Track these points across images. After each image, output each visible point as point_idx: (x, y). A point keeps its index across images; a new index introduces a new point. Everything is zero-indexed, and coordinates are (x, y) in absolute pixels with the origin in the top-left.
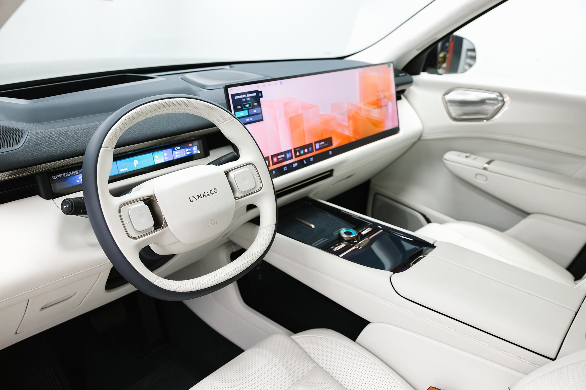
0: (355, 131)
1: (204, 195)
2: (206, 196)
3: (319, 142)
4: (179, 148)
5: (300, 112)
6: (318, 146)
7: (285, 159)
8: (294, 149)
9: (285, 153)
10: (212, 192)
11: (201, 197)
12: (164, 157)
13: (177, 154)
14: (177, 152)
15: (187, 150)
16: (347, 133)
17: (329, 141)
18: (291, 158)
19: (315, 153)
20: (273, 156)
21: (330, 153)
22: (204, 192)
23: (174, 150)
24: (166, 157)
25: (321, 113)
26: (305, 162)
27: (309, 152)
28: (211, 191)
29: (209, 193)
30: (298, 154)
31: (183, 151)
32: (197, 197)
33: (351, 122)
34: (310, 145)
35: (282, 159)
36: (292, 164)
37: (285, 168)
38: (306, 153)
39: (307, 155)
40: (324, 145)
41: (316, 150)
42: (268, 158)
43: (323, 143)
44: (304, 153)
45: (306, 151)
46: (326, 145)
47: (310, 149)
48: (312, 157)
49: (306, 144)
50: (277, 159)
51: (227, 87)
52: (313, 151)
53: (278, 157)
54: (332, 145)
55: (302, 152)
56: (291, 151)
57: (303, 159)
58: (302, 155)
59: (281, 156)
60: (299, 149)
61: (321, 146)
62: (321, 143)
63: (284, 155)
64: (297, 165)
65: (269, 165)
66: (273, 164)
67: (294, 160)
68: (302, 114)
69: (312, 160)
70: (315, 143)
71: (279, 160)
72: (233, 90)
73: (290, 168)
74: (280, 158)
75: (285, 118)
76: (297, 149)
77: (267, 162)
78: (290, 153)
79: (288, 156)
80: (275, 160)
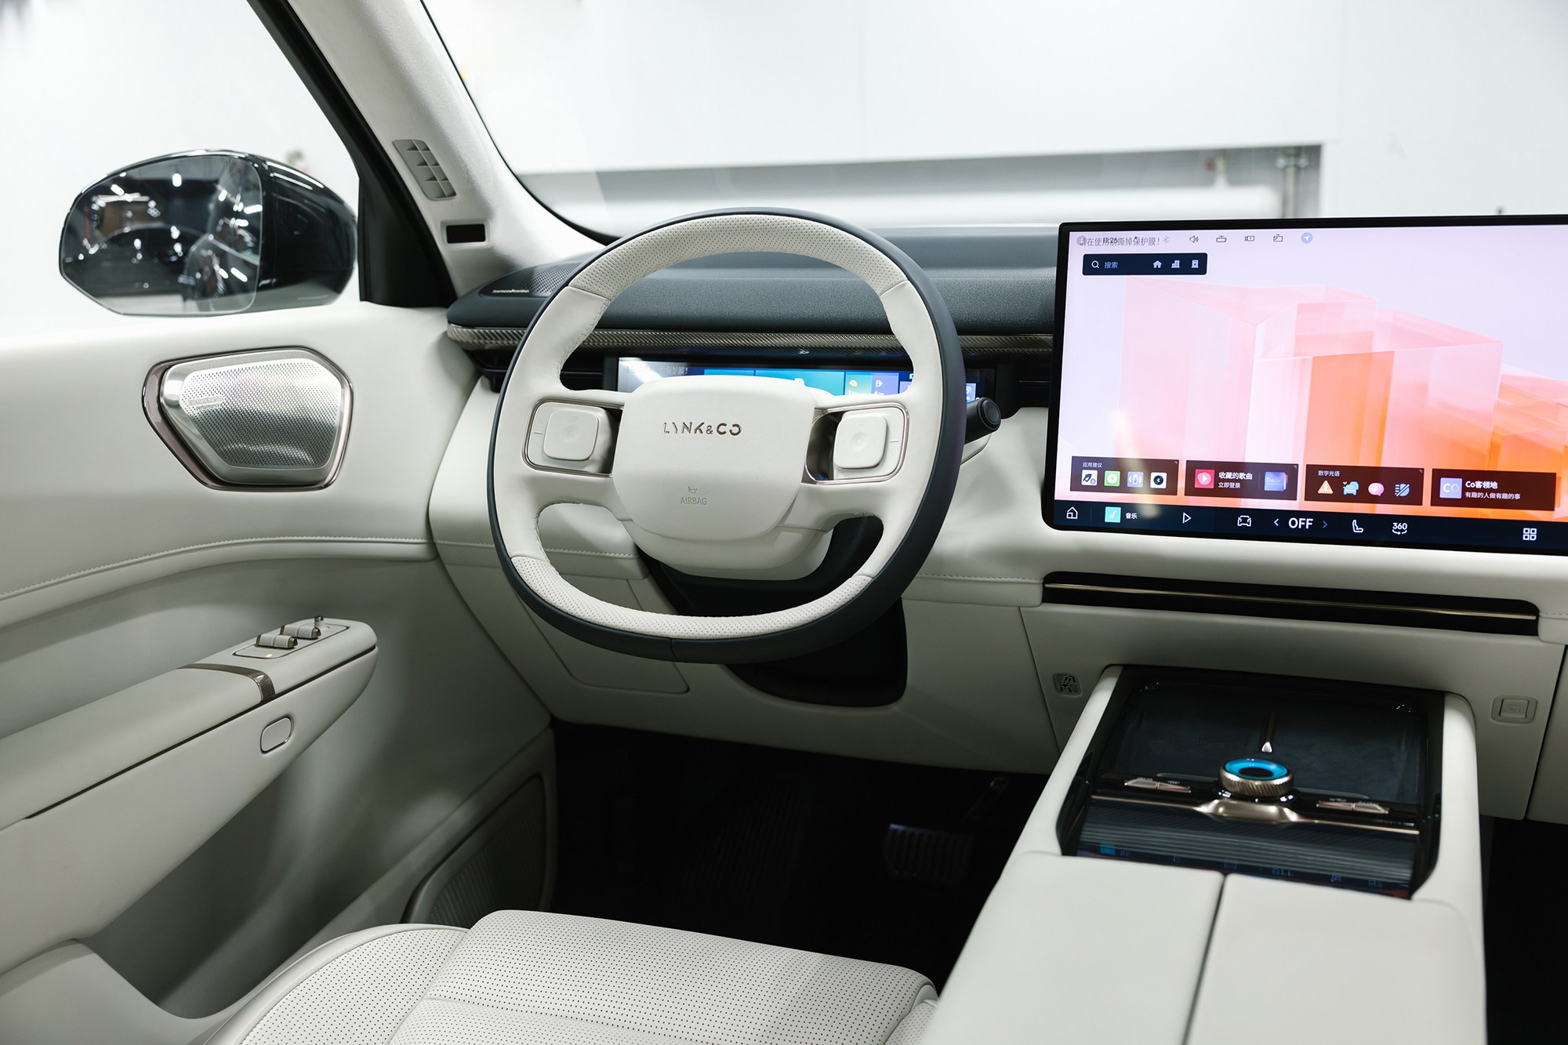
1: (699, 428)
2: (702, 432)
3: (1467, 475)
5: (1379, 346)
6: (1451, 488)
7: (1255, 489)
8: (1312, 470)
9: (1260, 469)
10: (722, 429)
11: (690, 431)
17: (1538, 487)
18: (1290, 493)
19: (1426, 509)
20: (1194, 467)
21: (1530, 534)
22: (703, 423)
23: (904, 379)
25: (1509, 369)
26: (1357, 529)
27: (1388, 497)
28: (722, 426)
29: (714, 429)
30: (1326, 488)
32: (680, 428)
34: (1413, 476)
35: (1238, 485)
36: (1286, 515)
37: (1244, 520)
38: (1374, 499)
39: (1378, 505)
40: (1493, 495)
41: (1437, 500)
42: (1170, 466)
43: (1487, 485)
44: (1363, 496)
45: (1376, 489)
46: (1505, 496)
47: (1403, 490)
48: (1400, 519)
49: (1384, 464)
50: (1217, 480)
51: (1066, 229)
52: (1415, 498)
53: (1222, 475)
54: (1551, 507)
55: (1351, 488)
56: (1291, 470)
57: (1352, 516)
58: (1350, 498)
59: (1235, 474)
60: (1337, 474)
61: (1475, 495)
62: (1478, 485)
63: (1249, 476)
64: (1308, 524)
65: (1172, 490)
66: (1191, 490)
67: (1299, 504)
68: (1392, 353)
69: (1402, 530)
70: (1438, 474)
71: (1226, 485)
72: (1084, 239)
73: (1269, 526)
74: (1229, 481)
75: (1296, 355)
76: (1326, 473)
77: (1164, 475)
78: (1284, 477)
79: (1273, 482)
80: (1204, 479)
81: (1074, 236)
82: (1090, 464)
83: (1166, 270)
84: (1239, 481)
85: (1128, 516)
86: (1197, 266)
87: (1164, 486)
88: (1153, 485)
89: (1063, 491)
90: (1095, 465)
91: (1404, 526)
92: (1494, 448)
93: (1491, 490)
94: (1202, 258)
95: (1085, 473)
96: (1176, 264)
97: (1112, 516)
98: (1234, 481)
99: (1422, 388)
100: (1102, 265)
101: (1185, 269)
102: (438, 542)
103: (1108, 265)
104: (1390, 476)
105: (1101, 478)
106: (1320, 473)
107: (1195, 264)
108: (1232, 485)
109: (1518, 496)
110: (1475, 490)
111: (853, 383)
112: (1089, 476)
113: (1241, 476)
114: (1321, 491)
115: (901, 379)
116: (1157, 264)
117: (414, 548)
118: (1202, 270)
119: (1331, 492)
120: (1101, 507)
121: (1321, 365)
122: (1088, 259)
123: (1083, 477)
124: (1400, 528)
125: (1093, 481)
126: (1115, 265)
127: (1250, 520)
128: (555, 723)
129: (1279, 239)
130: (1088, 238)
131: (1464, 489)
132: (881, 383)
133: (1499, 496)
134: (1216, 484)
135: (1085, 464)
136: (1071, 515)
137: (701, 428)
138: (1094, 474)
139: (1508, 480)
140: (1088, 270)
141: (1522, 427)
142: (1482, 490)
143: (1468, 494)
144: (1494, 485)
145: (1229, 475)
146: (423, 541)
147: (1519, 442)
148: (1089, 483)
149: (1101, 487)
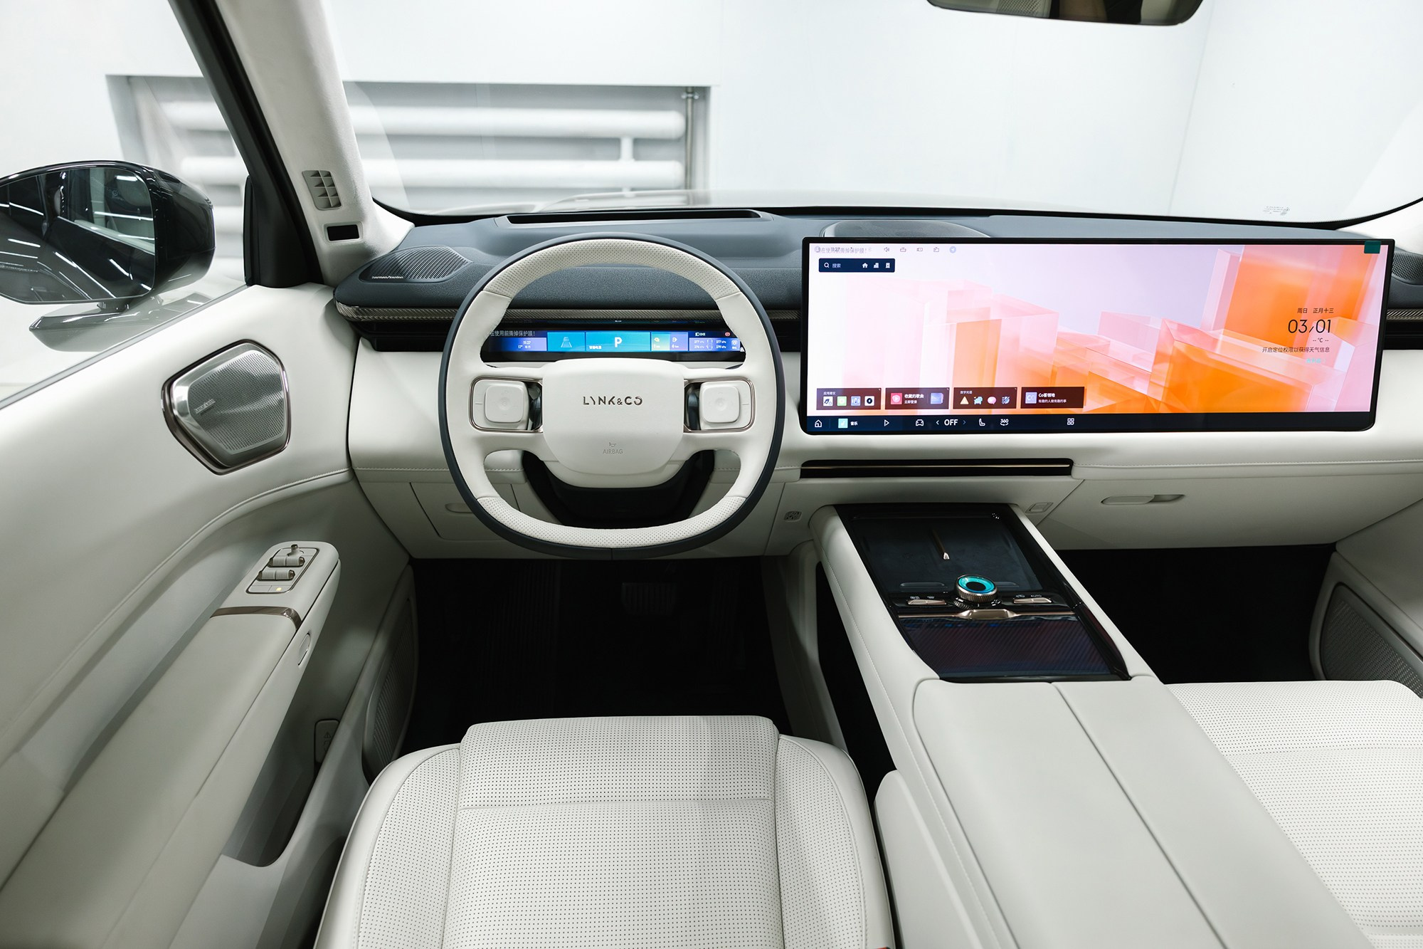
0: (1175, 390)
1: (611, 400)
2: (614, 403)
3: (1039, 390)
4: (704, 334)
5: (993, 317)
6: (1031, 398)
7: (925, 404)
8: (957, 390)
9: (928, 391)
10: (628, 401)
11: (604, 403)
12: (671, 343)
13: (696, 344)
14: (696, 341)
15: (718, 341)
16: (1141, 387)
17: (1075, 395)
18: (945, 406)
19: (1018, 410)
20: (890, 392)
21: (1071, 422)
22: (614, 397)
23: (692, 336)
24: (676, 344)
25: (1063, 328)
26: (982, 424)
27: (999, 405)
29: (623, 401)
30: (965, 401)
31: (710, 341)
32: (597, 401)
33: (1165, 367)
34: (1011, 392)
35: (916, 402)
36: (943, 418)
37: (920, 422)
38: (991, 406)
39: (993, 410)
40: (1052, 401)
41: (1024, 405)
42: (876, 392)
43: (1050, 395)
44: (985, 405)
45: (992, 400)
46: (1059, 401)
47: (1006, 400)
48: (1005, 417)
49: (995, 386)
50: (904, 399)
51: (807, 242)
52: (1012, 405)
53: (906, 396)
54: (1081, 406)
55: (978, 400)
56: (945, 391)
57: (979, 416)
58: (978, 406)
59: (914, 395)
60: (971, 392)
61: (1043, 401)
62: (1045, 395)
63: (922, 396)
64: (955, 422)
65: (877, 407)
66: (889, 406)
67: (950, 411)
68: (1000, 321)
69: (1006, 423)
70: (1025, 390)
71: (909, 402)
72: (819, 248)
73: (934, 426)
74: (910, 399)
75: (947, 322)
76: (965, 392)
77: (873, 398)
78: (942, 396)
79: (936, 399)
80: (896, 399)
81: (812, 246)
82: (828, 393)
83: (870, 269)
84: (916, 399)
85: (852, 423)
86: (889, 267)
87: (873, 404)
88: (866, 404)
89: (812, 411)
90: (831, 393)
91: (1006, 421)
92: (1054, 374)
93: (1052, 398)
94: (892, 261)
95: (825, 398)
96: (877, 266)
97: (843, 424)
98: (914, 399)
99: (1016, 341)
100: (831, 266)
101: (882, 269)
102: (357, 469)
103: (834, 265)
104: (998, 392)
105: (835, 401)
106: (962, 392)
107: (888, 266)
108: (912, 402)
109: (1065, 401)
110: (1043, 398)
111: (657, 339)
112: (828, 400)
113: (918, 396)
114: (962, 403)
115: (689, 337)
116: (865, 265)
117: (340, 475)
118: (892, 269)
119: (967, 403)
120: (836, 419)
121: (961, 327)
122: (822, 261)
123: (824, 400)
124: (1004, 422)
125: (830, 404)
126: (839, 265)
127: (922, 422)
128: (413, 562)
129: (937, 250)
130: (821, 248)
131: (1038, 398)
132: (676, 340)
133: (1055, 401)
134: (903, 402)
135: (825, 393)
136: (818, 425)
137: (613, 400)
138: (831, 399)
139: (1060, 392)
140: (822, 269)
141: (1069, 362)
142: (1047, 398)
143: (1040, 401)
144: (1053, 395)
145: (910, 396)
146: (346, 469)
147: (1066, 370)
148: (828, 405)
149: (835, 407)
